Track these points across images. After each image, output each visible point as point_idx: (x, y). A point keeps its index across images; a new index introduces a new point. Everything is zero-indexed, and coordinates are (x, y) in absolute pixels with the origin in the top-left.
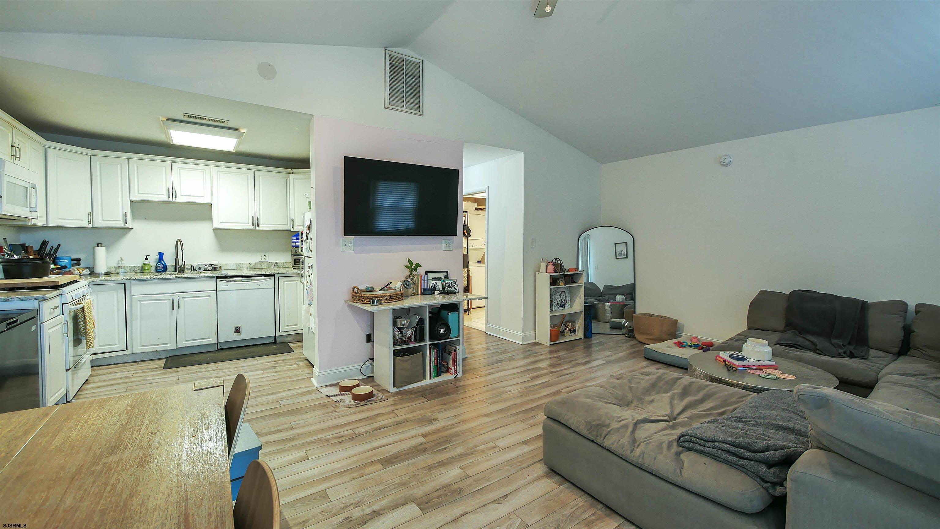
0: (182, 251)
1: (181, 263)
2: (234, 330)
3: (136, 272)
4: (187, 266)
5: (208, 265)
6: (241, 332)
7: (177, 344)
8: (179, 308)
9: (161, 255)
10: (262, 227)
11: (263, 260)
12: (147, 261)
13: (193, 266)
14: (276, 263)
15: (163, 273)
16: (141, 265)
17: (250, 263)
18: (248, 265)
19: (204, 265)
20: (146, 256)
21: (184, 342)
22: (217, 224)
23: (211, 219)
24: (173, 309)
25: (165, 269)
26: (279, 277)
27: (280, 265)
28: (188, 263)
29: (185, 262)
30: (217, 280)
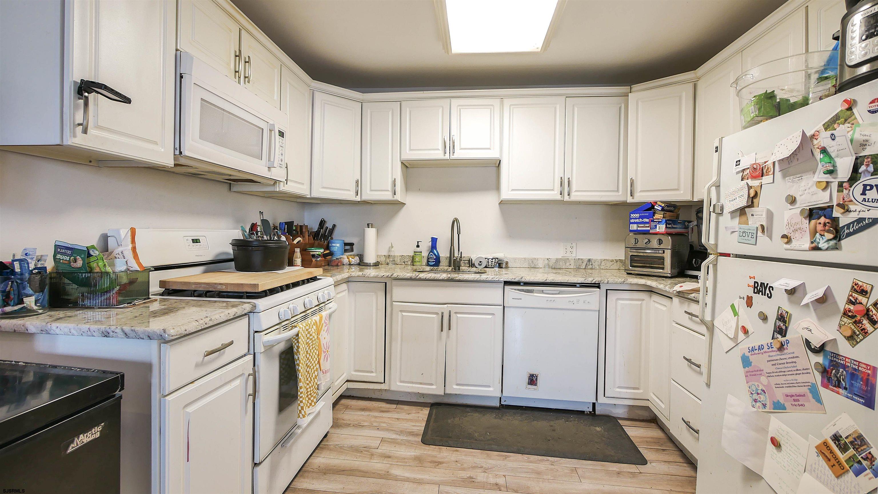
0: (459, 235)
1: (456, 255)
2: (527, 380)
3: (406, 263)
4: (464, 259)
5: (490, 260)
6: (538, 384)
7: (445, 386)
8: (450, 329)
9: (434, 241)
10: (576, 196)
11: (568, 255)
12: (418, 249)
13: (472, 260)
14: (589, 260)
15: (435, 267)
16: (412, 254)
17: (549, 258)
18: (546, 262)
19: (486, 259)
20: (418, 242)
21: (455, 387)
22: (506, 194)
23: (497, 188)
24: (442, 331)
25: (438, 262)
26: (607, 290)
27: (596, 265)
28: (466, 255)
29: (461, 252)
30: (505, 287)
